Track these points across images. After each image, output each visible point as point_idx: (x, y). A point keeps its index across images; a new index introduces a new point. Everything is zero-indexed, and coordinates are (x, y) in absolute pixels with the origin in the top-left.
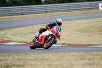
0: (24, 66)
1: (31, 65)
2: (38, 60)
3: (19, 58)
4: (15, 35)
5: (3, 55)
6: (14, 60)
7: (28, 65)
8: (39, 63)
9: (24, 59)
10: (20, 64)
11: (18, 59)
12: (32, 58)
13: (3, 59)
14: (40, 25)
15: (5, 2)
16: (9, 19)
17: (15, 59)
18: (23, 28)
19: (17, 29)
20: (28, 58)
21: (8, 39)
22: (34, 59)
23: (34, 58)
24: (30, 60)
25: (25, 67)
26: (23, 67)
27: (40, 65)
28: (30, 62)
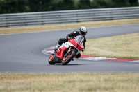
0: (113, 89)
1: (123, 87)
2: (132, 81)
3: (107, 78)
4: (101, 47)
5: (85, 75)
6: (100, 81)
7: (119, 88)
8: (134, 86)
9: (114, 80)
10: (107, 86)
11: (106, 80)
12: (124, 78)
13: (84, 79)
14: (135, 34)
15: (88, 2)
16: (93, 25)
17: (102, 79)
18: (113, 37)
19: (103, 38)
20: (119, 78)
21: (92, 53)
22: (127, 80)
23: (127, 78)
24: (122, 81)
25: (115, 90)
26: (111, 90)
27: (135, 88)
28: (122, 84)
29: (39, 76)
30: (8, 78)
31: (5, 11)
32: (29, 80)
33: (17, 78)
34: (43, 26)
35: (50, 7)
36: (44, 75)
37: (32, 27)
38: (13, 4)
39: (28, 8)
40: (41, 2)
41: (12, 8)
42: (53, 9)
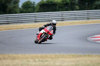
29: (85, 56)
30: (63, 57)
31: (61, 9)
32: (78, 59)
33: (69, 57)
34: (88, 21)
35: (93, 7)
36: (89, 56)
37: (81, 21)
38: (67, 4)
39: (77, 7)
40: (87, 4)
41: (66, 7)
42: (96, 9)
